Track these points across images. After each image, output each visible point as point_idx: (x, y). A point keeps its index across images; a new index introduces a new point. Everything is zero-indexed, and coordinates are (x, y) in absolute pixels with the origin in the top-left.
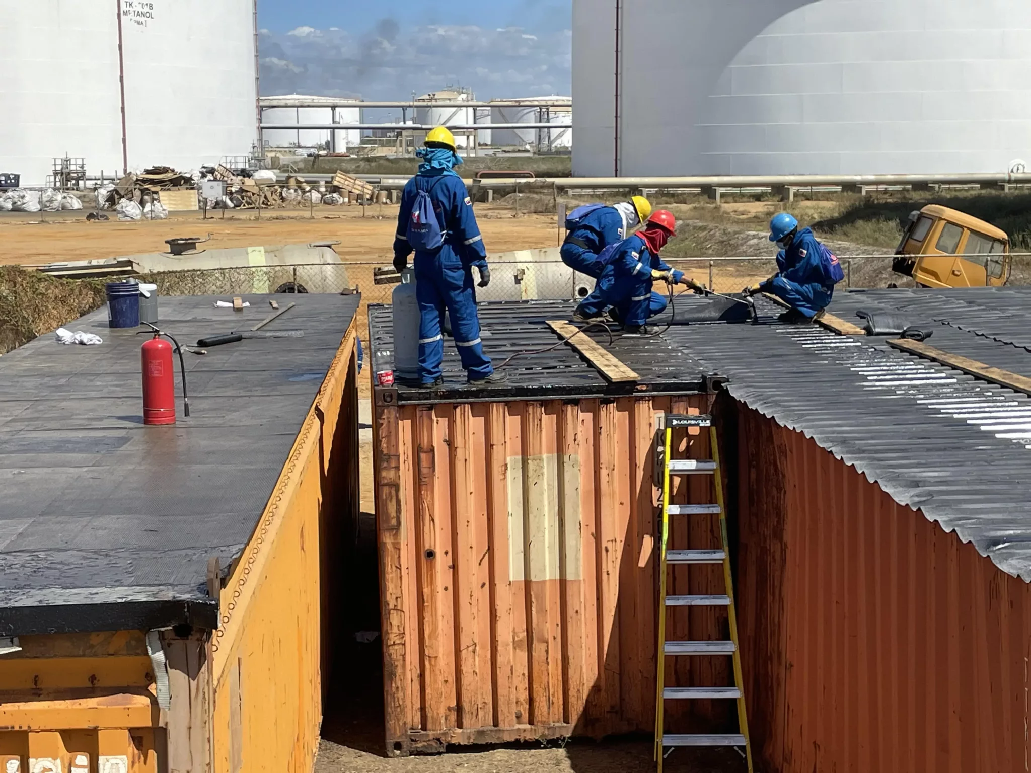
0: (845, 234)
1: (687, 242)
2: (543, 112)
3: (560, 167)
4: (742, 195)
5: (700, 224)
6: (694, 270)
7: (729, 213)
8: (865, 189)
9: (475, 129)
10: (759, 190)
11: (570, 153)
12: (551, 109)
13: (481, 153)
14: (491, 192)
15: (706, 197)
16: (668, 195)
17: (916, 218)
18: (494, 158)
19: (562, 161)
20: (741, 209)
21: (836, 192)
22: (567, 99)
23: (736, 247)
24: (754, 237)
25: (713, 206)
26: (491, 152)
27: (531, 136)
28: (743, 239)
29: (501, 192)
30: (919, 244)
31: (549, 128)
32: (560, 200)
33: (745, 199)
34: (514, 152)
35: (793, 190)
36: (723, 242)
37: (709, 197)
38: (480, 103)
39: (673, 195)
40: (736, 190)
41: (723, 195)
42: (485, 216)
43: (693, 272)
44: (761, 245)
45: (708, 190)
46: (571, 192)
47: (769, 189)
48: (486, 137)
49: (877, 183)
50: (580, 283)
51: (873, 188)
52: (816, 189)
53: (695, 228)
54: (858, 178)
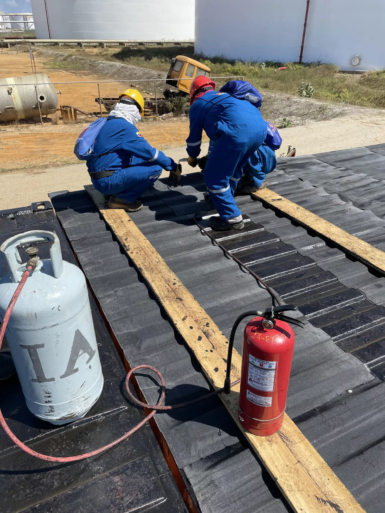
0: (128, 61)
1: (78, 64)
2: (25, 17)
3: (32, 36)
4: (90, 46)
5: (81, 58)
6: (83, 76)
7: (88, 52)
8: (126, 44)
9: (4, 23)
10: (95, 44)
11: (34, 31)
12: (27, 17)
13: (7, 31)
14: (9, 44)
15: (79, 46)
16: (67, 45)
17: (174, 61)
18: (11, 33)
19: (33, 33)
20: (91, 51)
21: (117, 45)
22: (31, 14)
23: (95, 67)
24: (101, 63)
25: (82, 49)
26: (10, 31)
27: (22, 25)
28: (97, 64)
29: (13, 44)
30: (178, 73)
31: (27, 22)
32: (32, 47)
33: (91, 47)
34: (18, 30)
35: (105, 44)
36: (90, 65)
37: (80, 47)
38: (4, 14)
39: (69, 46)
40: (88, 44)
41: (84, 46)
42: (7, 53)
43: (83, 78)
44: (104, 67)
45: (79, 44)
46: (36, 44)
47: (98, 44)
48: (9, 26)
49: (129, 43)
50: (40, 94)
51: (128, 44)
52: (112, 44)
53: (80, 59)
54: (123, 41)
